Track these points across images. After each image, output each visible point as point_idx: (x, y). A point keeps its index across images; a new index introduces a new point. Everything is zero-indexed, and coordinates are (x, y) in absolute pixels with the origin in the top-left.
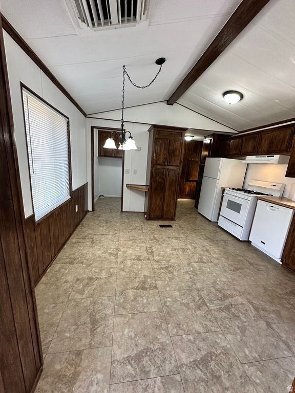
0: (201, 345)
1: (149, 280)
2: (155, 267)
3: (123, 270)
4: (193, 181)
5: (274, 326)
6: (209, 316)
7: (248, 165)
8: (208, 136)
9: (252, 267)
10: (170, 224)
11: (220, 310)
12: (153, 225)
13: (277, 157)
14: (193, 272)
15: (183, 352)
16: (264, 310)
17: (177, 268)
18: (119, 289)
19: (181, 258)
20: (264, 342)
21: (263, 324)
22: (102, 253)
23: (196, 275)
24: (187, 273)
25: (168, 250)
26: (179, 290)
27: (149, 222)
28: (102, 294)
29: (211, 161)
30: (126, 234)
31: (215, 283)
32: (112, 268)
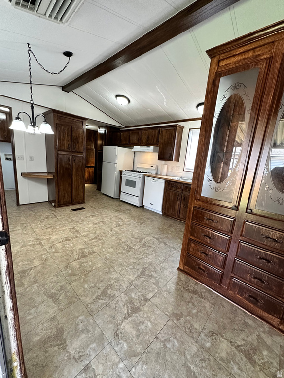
0: (138, 267)
1: (86, 250)
2: (86, 240)
3: (56, 252)
4: (91, 167)
5: (167, 243)
6: (136, 253)
7: (135, 152)
8: (102, 127)
9: (149, 220)
10: (81, 207)
11: (141, 247)
12: (66, 211)
13: (152, 147)
14: (116, 234)
15: (130, 275)
16: (161, 238)
17: (104, 235)
18: (62, 266)
19: (104, 228)
20: (165, 251)
21: (162, 245)
22: (21, 247)
23: (119, 234)
24: (112, 235)
25: (91, 226)
26: (112, 247)
27: (60, 209)
28: (46, 276)
29: (107, 149)
30: (40, 224)
31: (132, 235)
32: (44, 255)
